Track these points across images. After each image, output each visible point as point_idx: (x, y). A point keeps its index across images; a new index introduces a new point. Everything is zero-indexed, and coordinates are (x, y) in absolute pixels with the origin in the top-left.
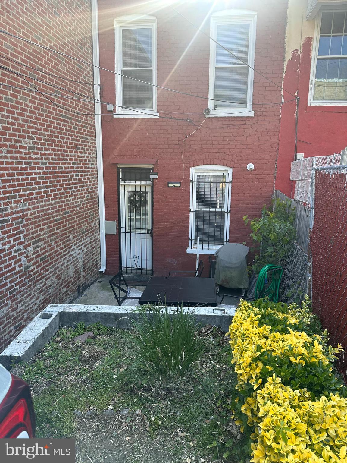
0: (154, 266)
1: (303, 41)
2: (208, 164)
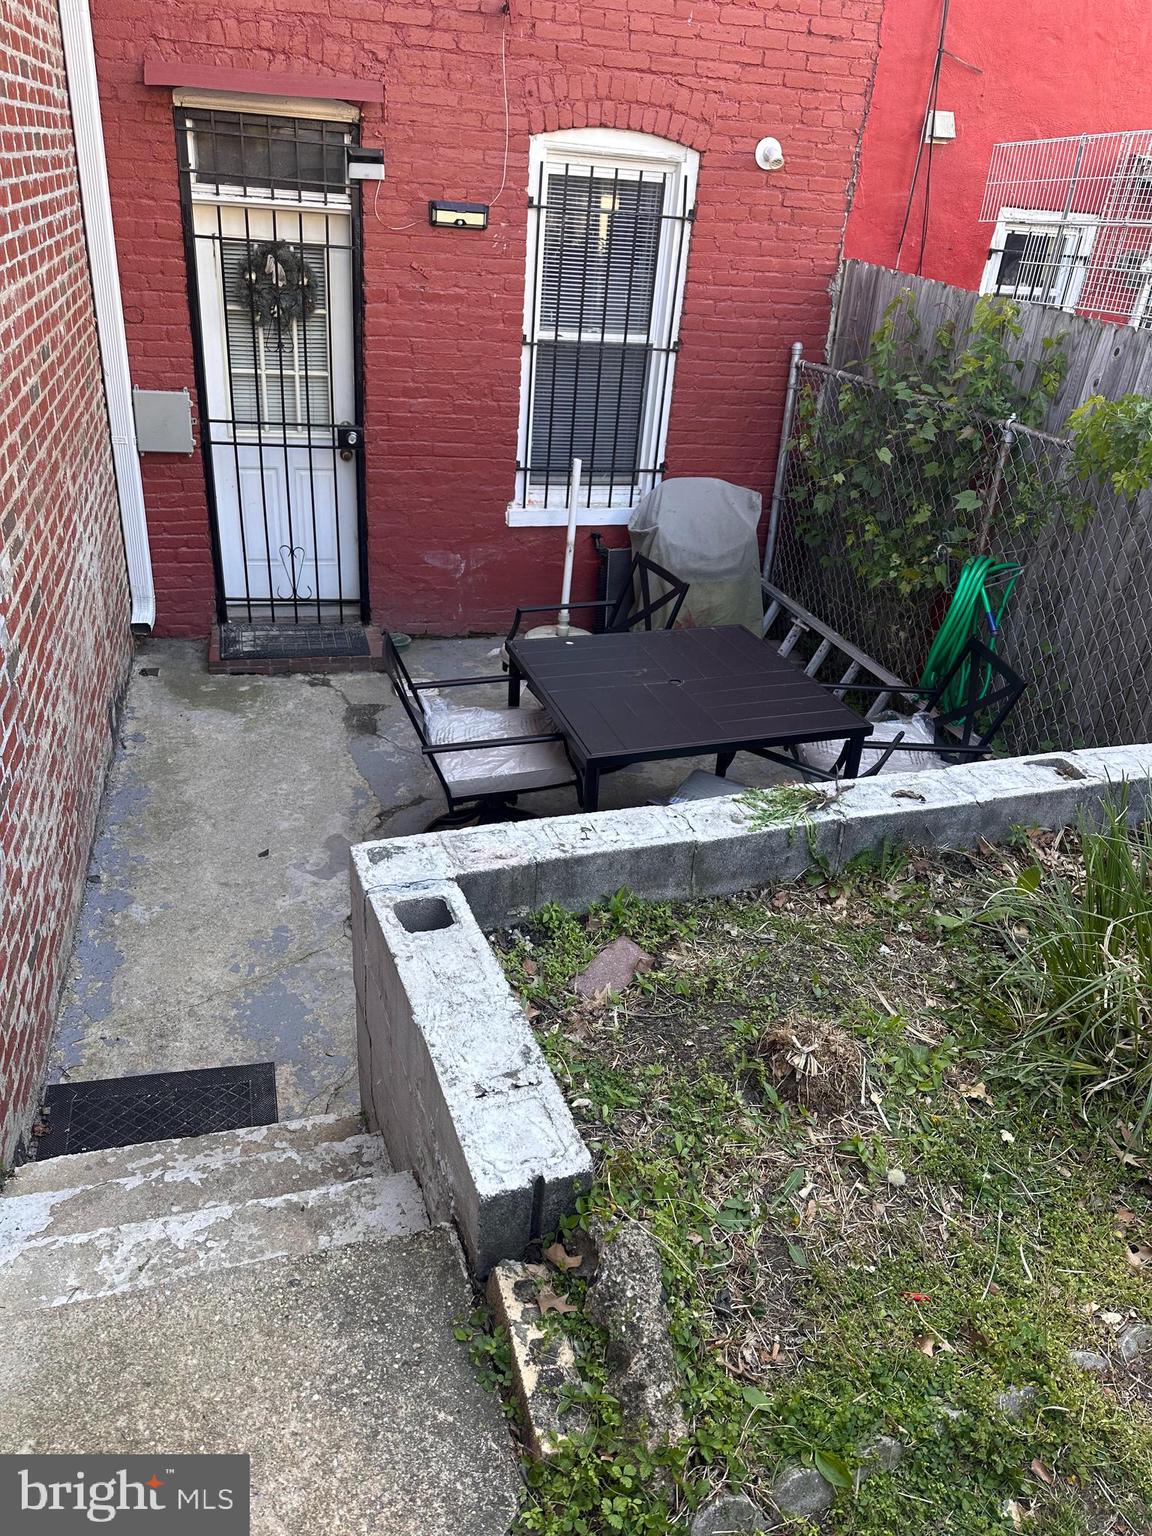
0: (373, 588)
2: (606, 126)
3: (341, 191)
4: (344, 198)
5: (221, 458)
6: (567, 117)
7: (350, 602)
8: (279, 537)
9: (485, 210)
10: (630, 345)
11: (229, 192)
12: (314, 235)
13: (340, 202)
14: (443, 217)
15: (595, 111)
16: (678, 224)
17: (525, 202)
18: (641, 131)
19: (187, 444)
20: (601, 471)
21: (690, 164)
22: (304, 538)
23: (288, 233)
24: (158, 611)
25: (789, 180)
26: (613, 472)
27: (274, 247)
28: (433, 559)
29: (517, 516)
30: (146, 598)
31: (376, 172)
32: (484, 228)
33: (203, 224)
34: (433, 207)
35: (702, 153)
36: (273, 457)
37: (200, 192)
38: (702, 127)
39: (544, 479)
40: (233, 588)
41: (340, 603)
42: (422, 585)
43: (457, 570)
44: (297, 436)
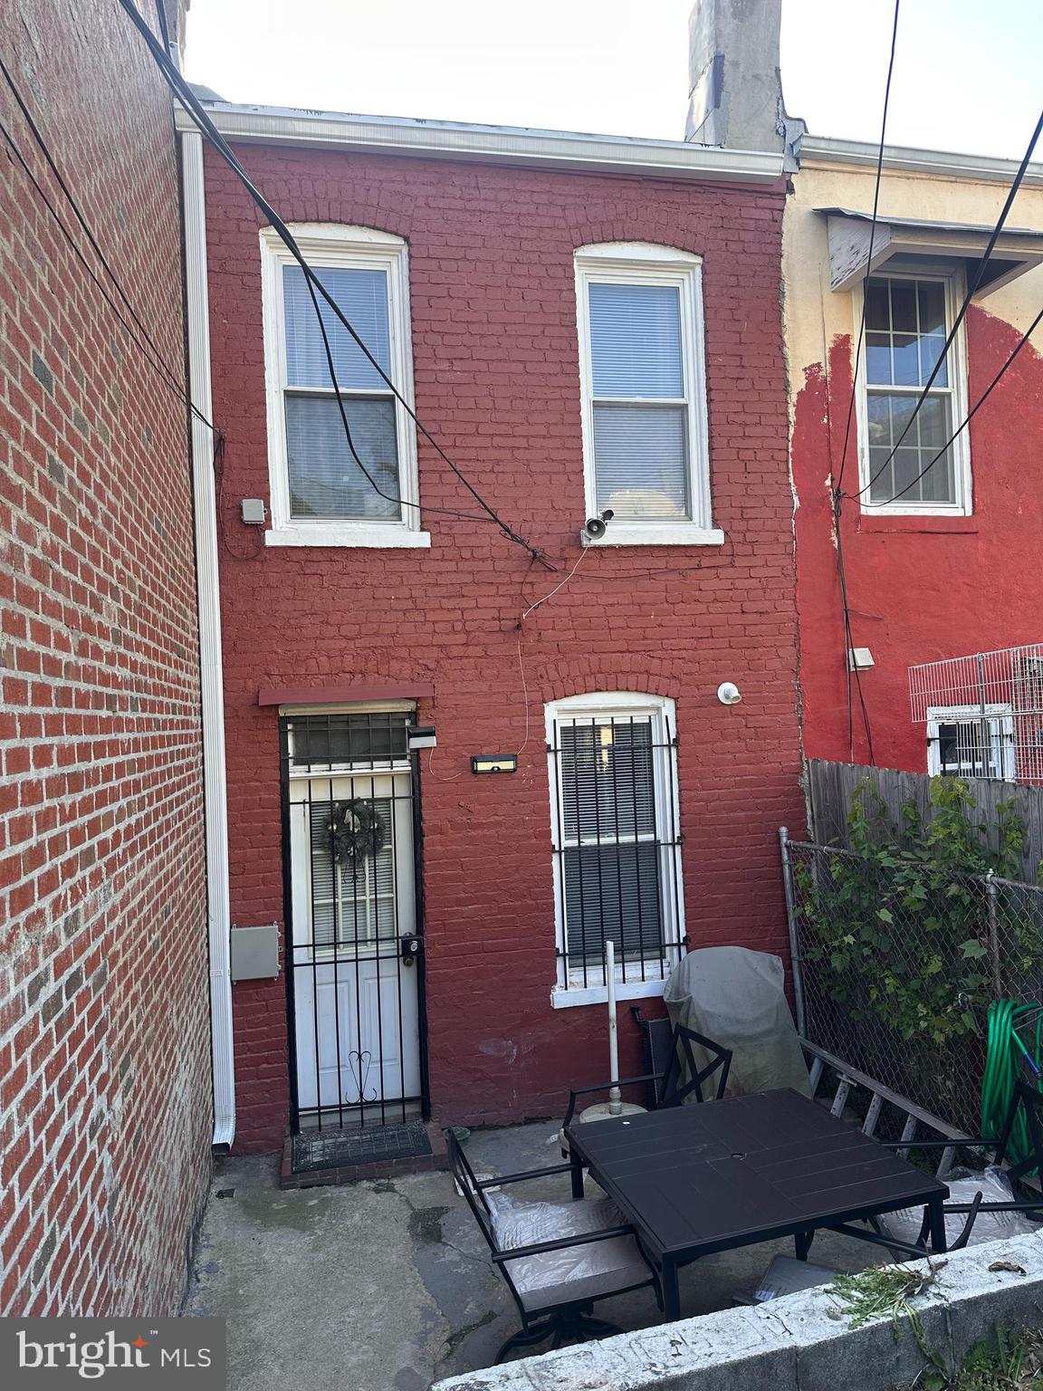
0: (432, 1083)
1: (830, 345)
2: (600, 691)
3: (403, 758)
4: (405, 762)
5: (302, 978)
6: (570, 688)
7: (411, 1100)
8: (349, 1043)
9: (514, 758)
10: (642, 842)
11: (318, 770)
12: (382, 791)
13: (403, 766)
14: (482, 766)
15: (591, 682)
16: (666, 750)
17: (545, 748)
18: (628, 690)
19: (273, 969)
20: (631, 949)
21: (668, 708)
22: (370, 1044)
23: (362, 792)
24: (237, 1129)
25: (748, 709)
26: (642, 949)
27: (351, 804)
28: (487, 1049)
29: (562, 998)
30: (227, 1117)
31: (431, 742)
32: (515, 770)
33: (297, 794)
34: (474, 760)
35: (676, 699)
36: (347, 971)
37: (296, 772)
38: (673, 682)
39: (581, 961)
40: (306, 1098)
41: (403, 1101)
42: (478, 1075)
43: (509, 1056)
44: (367, 950)
